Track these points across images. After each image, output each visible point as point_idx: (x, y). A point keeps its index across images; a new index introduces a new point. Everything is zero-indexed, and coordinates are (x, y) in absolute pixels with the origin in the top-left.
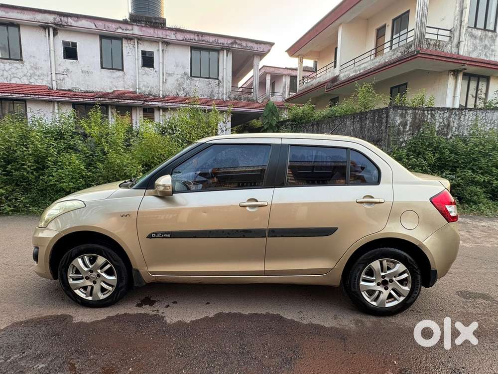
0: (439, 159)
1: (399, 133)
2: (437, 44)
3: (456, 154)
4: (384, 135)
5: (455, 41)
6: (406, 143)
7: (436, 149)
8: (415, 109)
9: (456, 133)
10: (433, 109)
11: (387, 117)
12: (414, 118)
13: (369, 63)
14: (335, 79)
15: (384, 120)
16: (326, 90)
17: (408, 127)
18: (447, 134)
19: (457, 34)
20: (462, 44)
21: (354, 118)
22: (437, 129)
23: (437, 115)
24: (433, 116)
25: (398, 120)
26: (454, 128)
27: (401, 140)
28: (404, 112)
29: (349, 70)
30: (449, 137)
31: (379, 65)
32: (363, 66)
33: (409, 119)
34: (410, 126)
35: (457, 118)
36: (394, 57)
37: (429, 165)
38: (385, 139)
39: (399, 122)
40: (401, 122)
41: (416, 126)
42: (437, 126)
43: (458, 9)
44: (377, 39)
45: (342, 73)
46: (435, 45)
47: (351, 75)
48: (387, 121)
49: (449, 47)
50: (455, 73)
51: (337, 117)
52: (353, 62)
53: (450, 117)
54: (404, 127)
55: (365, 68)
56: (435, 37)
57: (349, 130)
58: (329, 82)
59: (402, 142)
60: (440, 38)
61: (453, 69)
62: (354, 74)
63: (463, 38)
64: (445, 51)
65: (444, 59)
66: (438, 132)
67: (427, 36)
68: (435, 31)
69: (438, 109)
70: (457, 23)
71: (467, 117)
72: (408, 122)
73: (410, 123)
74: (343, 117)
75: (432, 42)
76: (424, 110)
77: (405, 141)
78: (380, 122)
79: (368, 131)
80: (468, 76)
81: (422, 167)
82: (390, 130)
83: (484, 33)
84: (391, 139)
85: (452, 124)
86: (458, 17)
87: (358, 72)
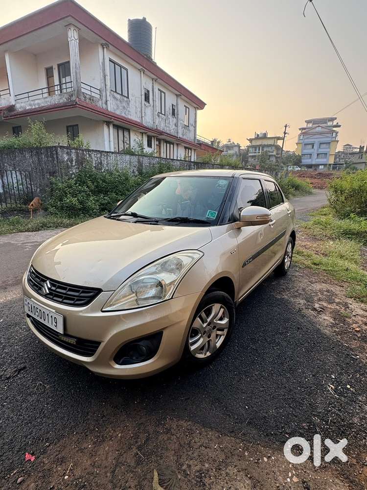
0: (97, 187)
1: (68, 167)
2: (91, 99)
3: (106, 182)
4: (57, 168)
5: (104, 99)
6: (75, 175)
7: (94, 180)
8: (76, 149)
9: (107, 168)
10: (89, 151)
11: (57, 154)
12: (77, 156)
13: (41, 100)
14: (11, 108)
15: (55, 156)
16: (3, 119)
17: (74, 163)
18: (101, 169)
19: (104, 94)
20: (108, 102)
21: (32, 152)
22: (94, 165)
23: (93, 155)
24: (89, 155)
25: (66, 157)
26: (105, 165)
27: (71, 172)
28: (69, 151)
29: (25, 102)
30: (103, 171)
31: (51, 105)
32: (36, 102)
33: (74, 157)
34: (76, 162)
35: (106, 158)
36: (61, 101)
37: (91, 191)
38: (58, 171)
39: (66, 158)
40: (68, 159)
41: (80, 162)
42: (94, 163)
43: (102, 74)
44: (48, 78)
45: (18, 103)
46: (90, 99)
47: (27, 108)
48: (57, 158)
49: (100, 102)
50: (108, 123)
51: (16, 148)
52: (26, 95)
53: (101, 157)
54: (72, 163)
55: (38, 104)
56: (89, 93)
57: (29, 162)
58: (5, 110)
59: (72, 174)
60: (93, 94)
61: (106, 120)
62: (30, 107)
63: (109, 98)
64: (98, 105)
65: (97, 112)
66: (95, 167)
67: (83, 90)
68: (89, 88)
69: (93, 150)
70: (103, 85)
71: (111, 158)
72: (74, 159)
73: (75, 159)
74: (21, 150)
75: (87, 96)
76: (83, 151)
77: (73, 173)
78: (52, 157)
79: (45, 164)
80: (117, 127)
81: (86, 192)
82: (61, 165)
83: (122, 97)
84: (63, 171)
85: (103, 162)
86: (103, 81)
87: (34, 107)
